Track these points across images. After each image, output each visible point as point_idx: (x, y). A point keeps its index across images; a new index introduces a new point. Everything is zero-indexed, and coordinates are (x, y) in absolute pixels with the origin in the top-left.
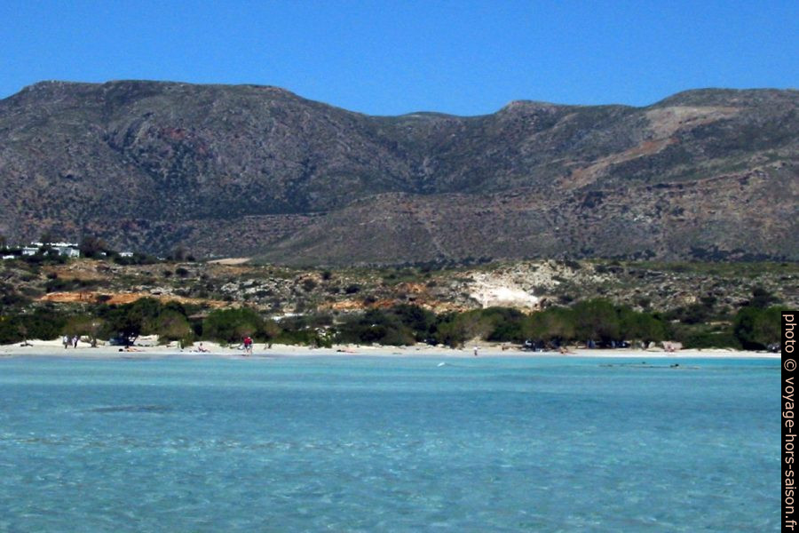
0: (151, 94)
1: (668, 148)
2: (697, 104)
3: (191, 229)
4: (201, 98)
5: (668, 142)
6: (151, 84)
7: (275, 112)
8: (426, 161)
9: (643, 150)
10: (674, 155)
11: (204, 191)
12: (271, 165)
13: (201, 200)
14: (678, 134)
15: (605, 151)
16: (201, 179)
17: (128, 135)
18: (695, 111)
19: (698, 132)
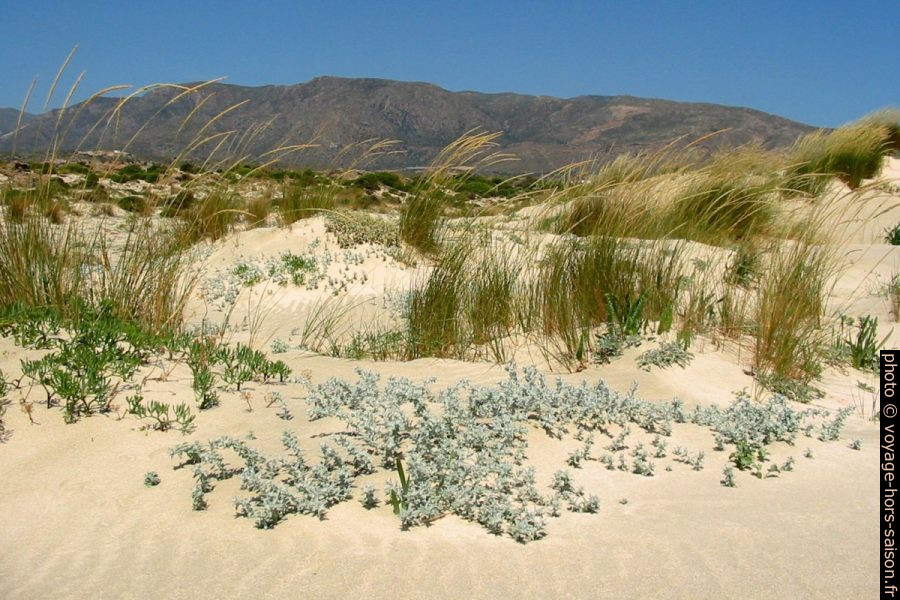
0: (383, 86)
1: (623, 125)
2: (631, 105)
3: (426, 151)
4: (409, 89)
5: (623, 122)
6: (381, 80)
7: (443, 98)
8: (506, 122)
9: (612, 126)
10: (626, 129)
11: (419, 133)
12: (446, 122)
13: (419, 136)
14: (625, 119)
15: (595, 124)
16: (417, 127)
17: (380, 105)
18: (631, 108)
19: (635, 118)
